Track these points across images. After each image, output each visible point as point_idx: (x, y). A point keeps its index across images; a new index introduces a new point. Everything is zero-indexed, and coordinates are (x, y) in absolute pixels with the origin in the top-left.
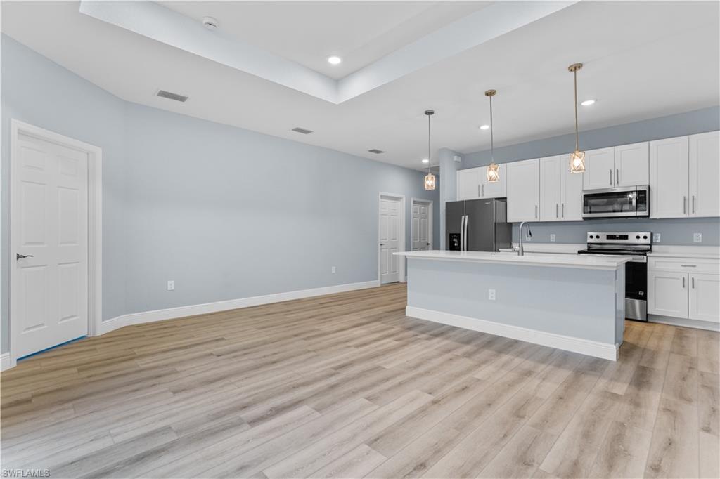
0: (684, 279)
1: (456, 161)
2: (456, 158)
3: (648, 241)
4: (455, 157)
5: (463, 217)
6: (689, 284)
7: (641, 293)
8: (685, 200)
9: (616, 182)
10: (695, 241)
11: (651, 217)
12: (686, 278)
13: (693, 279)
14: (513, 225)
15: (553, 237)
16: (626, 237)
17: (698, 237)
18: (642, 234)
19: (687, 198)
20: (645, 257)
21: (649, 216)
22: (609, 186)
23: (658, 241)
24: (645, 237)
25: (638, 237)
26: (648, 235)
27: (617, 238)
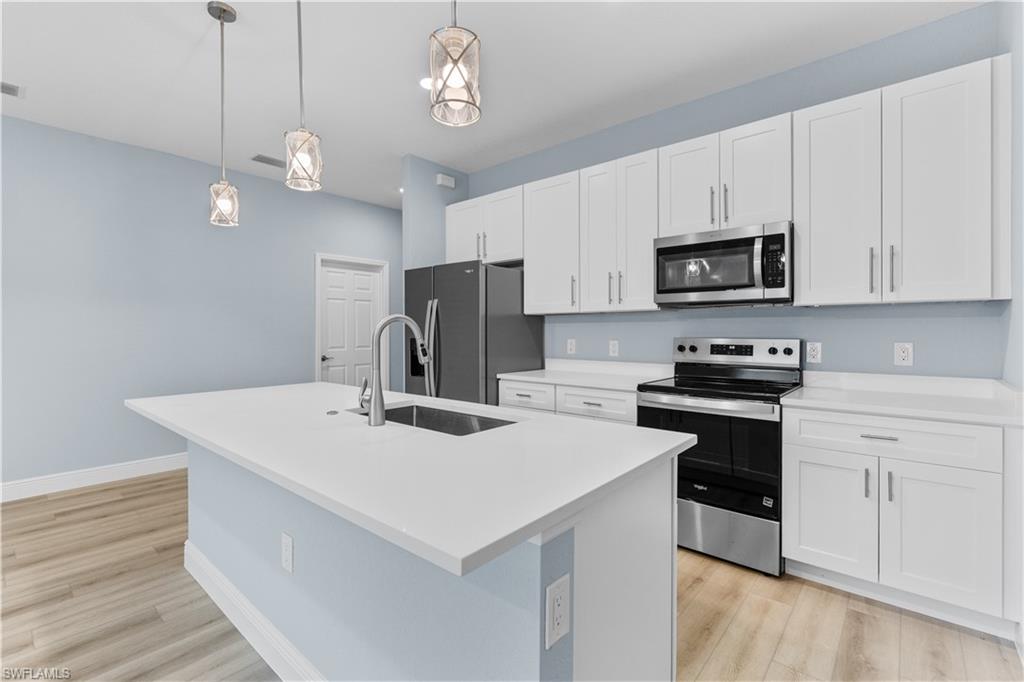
0: (867, 471)
1: (441, 186)
2: (440, 179)
3: (793, 361)
4: (440, 176)
5: (430, 302)
6: (880, 486)
7: (768, 503)
8: (872, 256)
9: (723, 219)
10: (898, 362)
11: (795, 304)
12: (873, 472)
13: (890, 474)
14: (546, 318)
15: (614, 347)
16: (747, 350)
17: (904, 352)
18: (780, 345)
19: (877, 252)
20: (777, 407)
21: (791, 299)
22: (709, 228)
23: (818, 359)
24: (788, 351)
25: (773, 351)
26: (795, 345)
27: (731, 352)
